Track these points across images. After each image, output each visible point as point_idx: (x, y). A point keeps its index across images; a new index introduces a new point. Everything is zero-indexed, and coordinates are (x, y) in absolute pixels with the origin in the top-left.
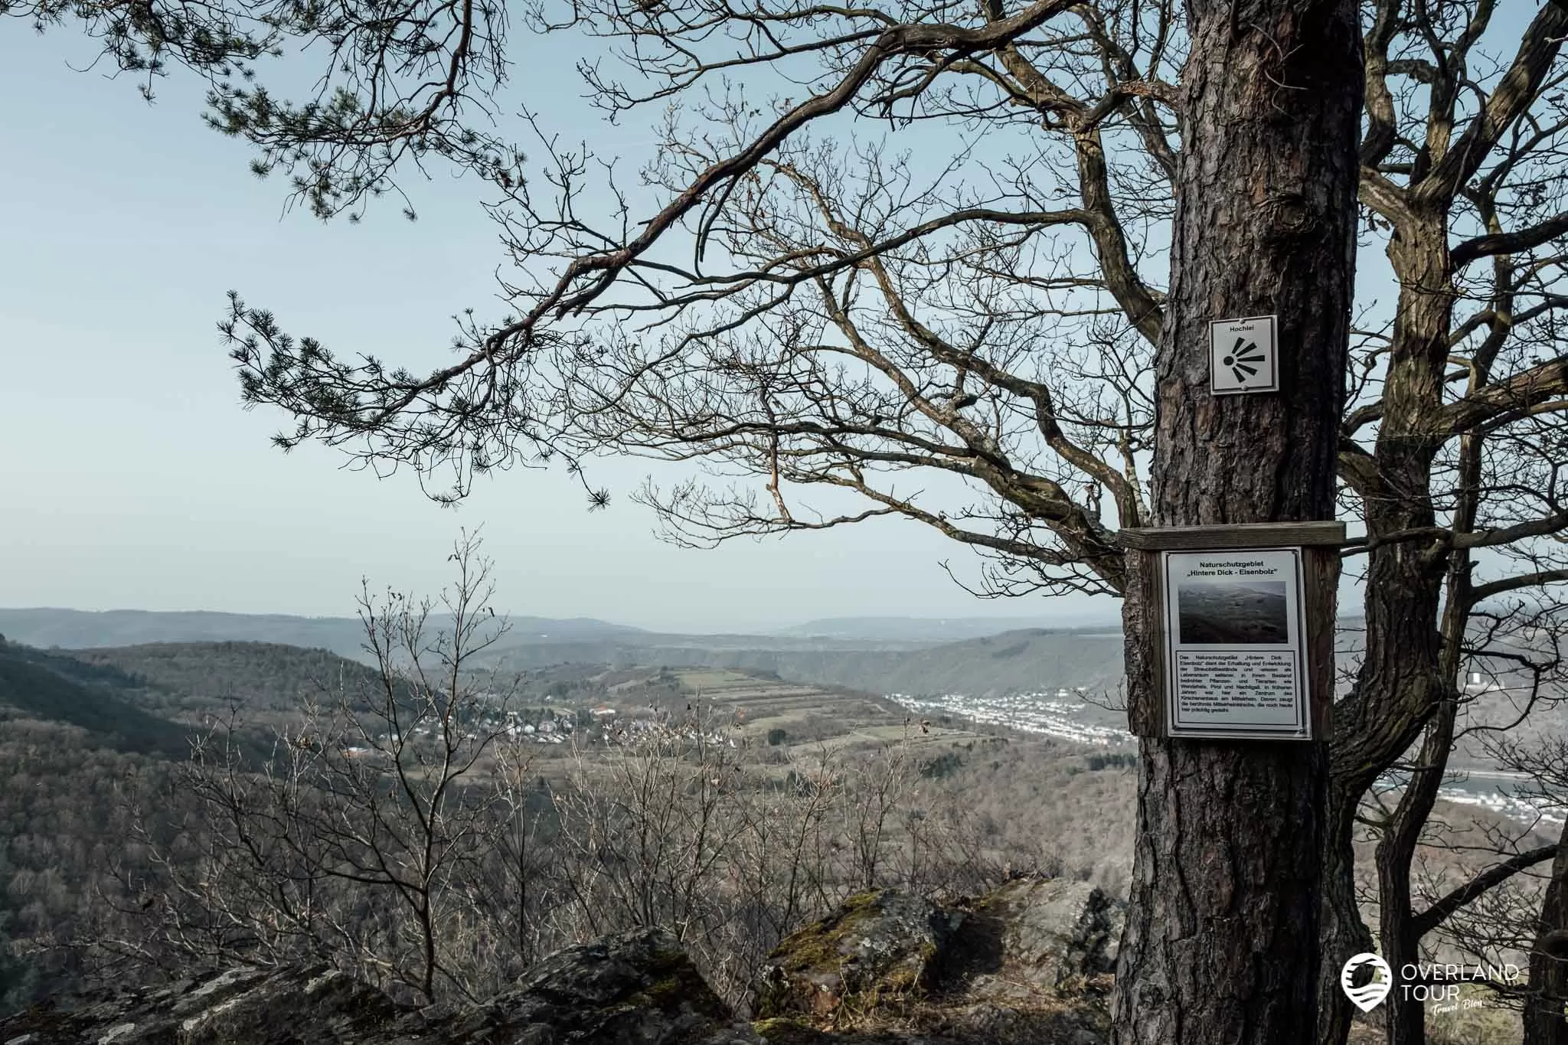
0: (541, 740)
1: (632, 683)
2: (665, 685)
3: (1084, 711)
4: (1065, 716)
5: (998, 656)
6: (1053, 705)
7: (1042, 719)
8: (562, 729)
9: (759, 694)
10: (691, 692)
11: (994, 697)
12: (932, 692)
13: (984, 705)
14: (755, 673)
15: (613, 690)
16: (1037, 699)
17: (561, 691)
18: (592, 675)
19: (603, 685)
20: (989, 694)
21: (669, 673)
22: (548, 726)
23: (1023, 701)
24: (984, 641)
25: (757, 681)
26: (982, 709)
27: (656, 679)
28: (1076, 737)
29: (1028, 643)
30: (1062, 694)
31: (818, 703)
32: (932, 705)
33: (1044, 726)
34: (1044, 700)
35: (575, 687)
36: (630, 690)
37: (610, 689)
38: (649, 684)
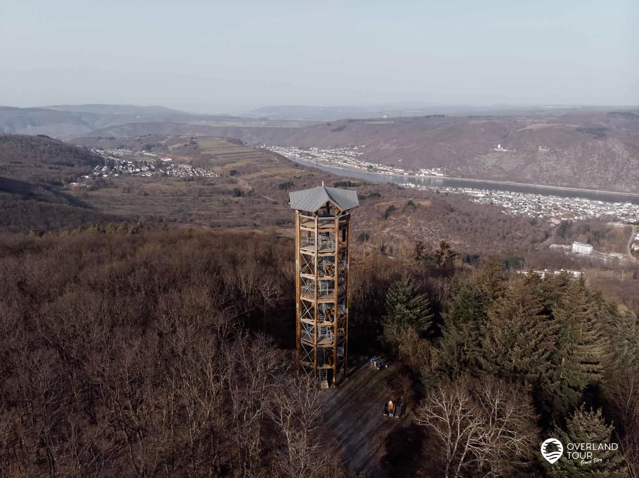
0: (143, 175)
1: (178, 145)
2: (192, 146)
3: (362, 156)
4: (355, 158)
5: (333, 131)
6: (351, 153)
7: (346, 158)
8: (151, 170)
9: (230, 152)
10: (203, 150)
11: (329, 149)
12: (306, 146)
13: (325, 152)
14: (230, 140)
15: (170, 148)
16: (345, 150)
17: (148, 148)
18: (161, 141)
19: (166, 146)
20: (328, 147)
21: (194, 140)
22: (145, 168)
23: (341, 151)
24: (329, 124)
25: (231, 144)
26: (324, 154)
27: (188, 143)
28: (356, 167)
29: (345, 126)
30: (356, 148)
31: (253, 156)
32: (305, 152)
33: (345, 162)
34: (348, 150)
35: (154, 146)
36: (178, 148)
37: (169, 147)
38: (186, 146)
